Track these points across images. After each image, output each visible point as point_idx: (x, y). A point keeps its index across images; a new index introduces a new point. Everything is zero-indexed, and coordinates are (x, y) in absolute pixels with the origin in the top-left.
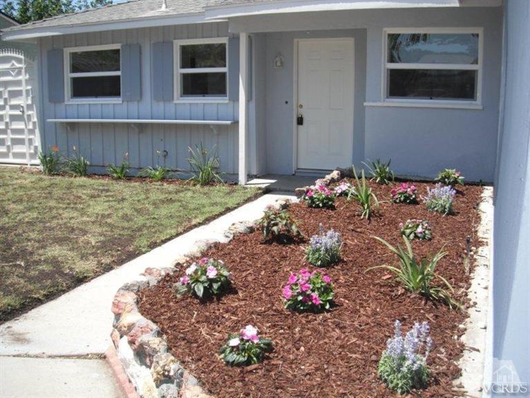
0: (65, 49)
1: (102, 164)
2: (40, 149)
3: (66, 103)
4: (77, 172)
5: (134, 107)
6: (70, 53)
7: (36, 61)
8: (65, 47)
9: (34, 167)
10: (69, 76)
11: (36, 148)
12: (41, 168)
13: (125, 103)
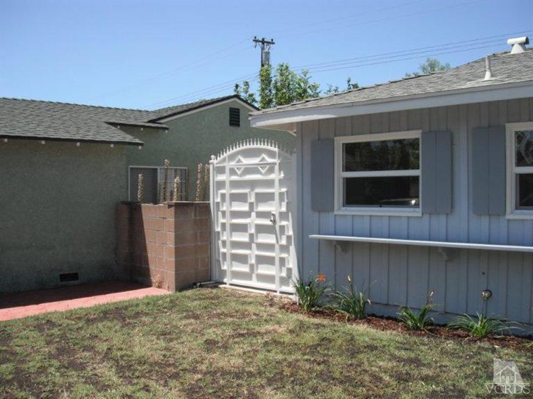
0: (336, 138)
1: (385, 303)
2: (295, 273)
3: (336, 213)
4: (350, 313)
5: (440, 223)
6: (343, 144)
7: (295, 155)
8: (335, 136)
9: (285, 295)
10: (341, 175)
11: (289, 270)
12: (295, 298)
13: (426, 217)
